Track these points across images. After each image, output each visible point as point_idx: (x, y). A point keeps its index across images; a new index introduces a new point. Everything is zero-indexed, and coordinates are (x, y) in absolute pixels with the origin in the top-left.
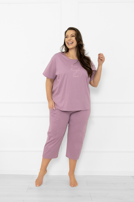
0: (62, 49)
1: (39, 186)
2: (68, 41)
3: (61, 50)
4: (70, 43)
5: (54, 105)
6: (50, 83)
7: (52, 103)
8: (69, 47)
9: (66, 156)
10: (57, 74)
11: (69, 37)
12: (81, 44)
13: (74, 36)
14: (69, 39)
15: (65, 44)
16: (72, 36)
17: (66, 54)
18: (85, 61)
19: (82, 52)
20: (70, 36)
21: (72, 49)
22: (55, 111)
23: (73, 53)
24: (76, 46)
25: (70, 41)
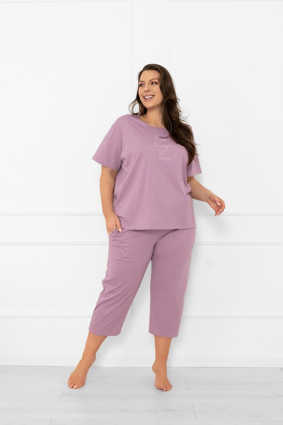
0: (133, 107)
1: (77, 388)
2: (145, 94)
3: (131, 110)
4: (148, 97)
5: (118, 224)
6: (108, 178)
7: (113, 220)
8: (148, 105)
9: (150, 332)
10: (124, 155)
11: (146, 85)
12: (171, 98)
13: (156, 83)
14: (146, 88)
15: (138, 98)
16: (152, 83)
17: (142, 117)
18: (182, 133)
19: (174, 115)
20: (149, 83)
21: (153, 108)
22: (122, 235)
23: (155, 117)
24: (162, 103)
25: (149, 93)
